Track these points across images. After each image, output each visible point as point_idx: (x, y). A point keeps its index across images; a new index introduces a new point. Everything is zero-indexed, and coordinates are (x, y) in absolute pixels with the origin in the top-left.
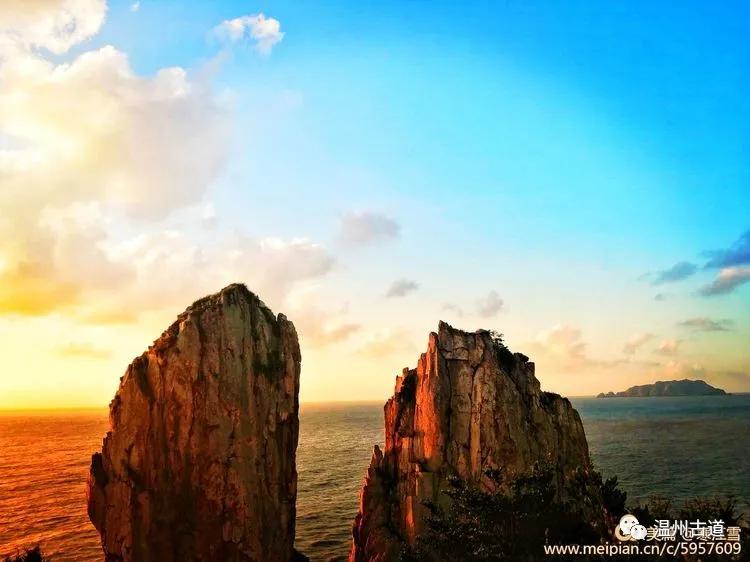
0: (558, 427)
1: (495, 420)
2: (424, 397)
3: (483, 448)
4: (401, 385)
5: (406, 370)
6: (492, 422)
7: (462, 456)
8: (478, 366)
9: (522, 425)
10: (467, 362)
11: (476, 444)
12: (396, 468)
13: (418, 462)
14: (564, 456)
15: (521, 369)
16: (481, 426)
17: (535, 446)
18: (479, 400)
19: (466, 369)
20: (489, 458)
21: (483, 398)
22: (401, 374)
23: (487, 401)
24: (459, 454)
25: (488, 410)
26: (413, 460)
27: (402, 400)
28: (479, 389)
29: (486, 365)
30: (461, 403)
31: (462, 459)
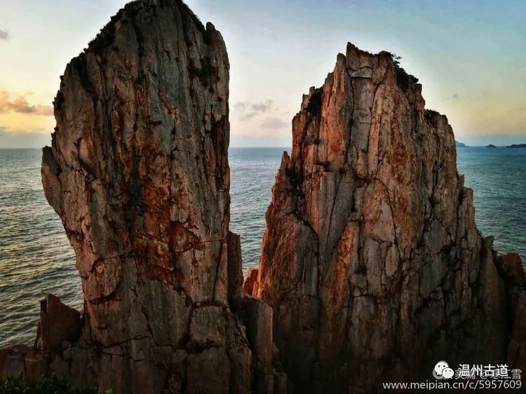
0: (437, 138)
1: (392, 129)
2: (329, 111)
3: (380, 152)
4: (307, 102)
5: (312, 89)
6: (389, 130)
7: (361, 158)
8: (380, 83)
9: (412, 134)
10: (370, 79)
11: (374, 149)
12: (302, 169)
13: (322, 164)
14: (440, 161)
15: (412, 89)
16: (380, 134)
17: (419, 152)
18: (379, 112)
19: (369, 86)
20: (385, 160)
21: (383, 110)
22: (307, 93)
23: (386, 113)
24: (358, 157)
25: (386, 121)
26: (318, 163)
27: (309, 114)
28: (380, 103)
29: (387, 82)
30: (362, 115)
31: (360, 161)
